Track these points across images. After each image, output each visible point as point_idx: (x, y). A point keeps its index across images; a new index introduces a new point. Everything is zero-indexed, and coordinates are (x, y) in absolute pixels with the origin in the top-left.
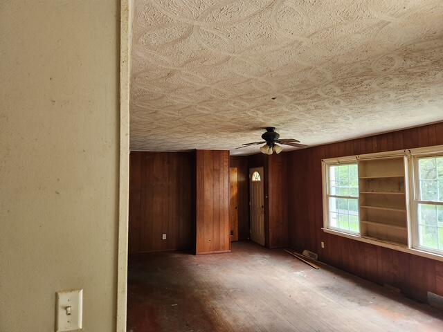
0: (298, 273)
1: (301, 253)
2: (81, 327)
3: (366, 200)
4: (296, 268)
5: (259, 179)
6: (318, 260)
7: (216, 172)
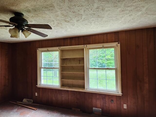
6: (33, 103)
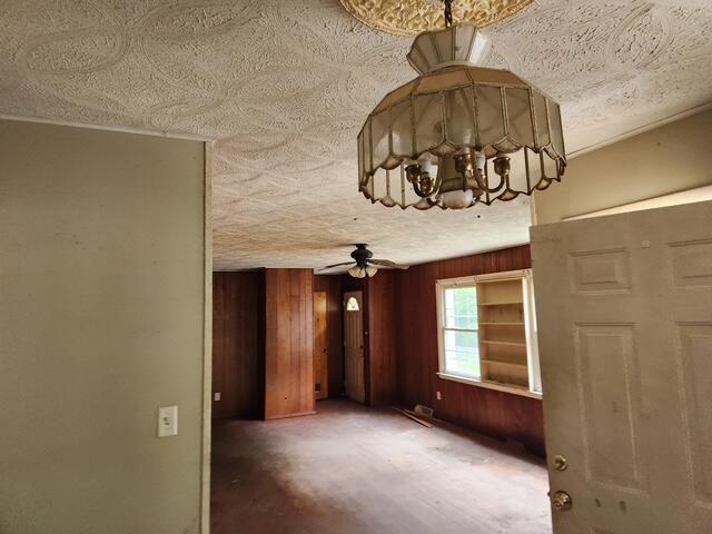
0: (405, 434)
1: (413, 409)
2: (176, 433)
3: (486, 333)
4: (403, 428)
5: (357, 308)
6: (433, 416)
7: (295, 299)
